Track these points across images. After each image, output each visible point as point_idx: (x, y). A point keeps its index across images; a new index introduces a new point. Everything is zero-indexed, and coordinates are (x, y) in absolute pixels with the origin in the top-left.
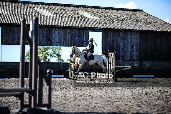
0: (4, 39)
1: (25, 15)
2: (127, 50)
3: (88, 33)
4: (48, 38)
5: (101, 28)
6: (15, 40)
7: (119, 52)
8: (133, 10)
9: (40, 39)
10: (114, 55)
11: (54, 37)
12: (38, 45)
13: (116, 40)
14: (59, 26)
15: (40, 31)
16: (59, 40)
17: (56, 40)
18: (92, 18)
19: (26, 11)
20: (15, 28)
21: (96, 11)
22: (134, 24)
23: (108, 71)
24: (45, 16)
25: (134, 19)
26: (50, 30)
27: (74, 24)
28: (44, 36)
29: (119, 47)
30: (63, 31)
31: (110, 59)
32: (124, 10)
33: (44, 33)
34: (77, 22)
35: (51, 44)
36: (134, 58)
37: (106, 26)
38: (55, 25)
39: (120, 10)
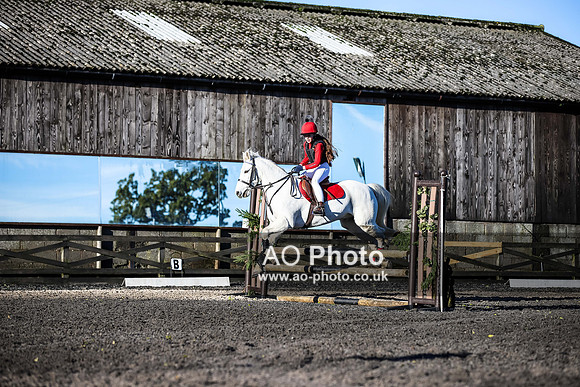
1: (74, 33)
2: (485, 181)
3: (328, 110)
4: (165, 127)
5: (380, 89)
6: (30, 135)
7: (455, 188)
8: (505, 26)
9: (133, 131)
10: (442, 190)
11: (189, 121)
12: (126, 153)
13: (443, 137)
14: (210, 77)
15: (133, 98)
16: (210, 136)
17: (198, 136)
18: (347, 52)
19: (81, 20)
20: (30, 84)
21: (362, 28)
22: (513, 77)
23: (416, 263)
24: (154, 39)
25: (511, 59)
26: (175, 95)
27: (273, 73)
28: (149, 120)
29: (455, 167)
30: (229, 100)
31: (422, 208)
32: (469, 25)
33: (148, 105)
34: (283, 65)
35: (178, 153)
36: (513, 211)
37: (401, 83)
38: (195, 76)
39: (454, 24)
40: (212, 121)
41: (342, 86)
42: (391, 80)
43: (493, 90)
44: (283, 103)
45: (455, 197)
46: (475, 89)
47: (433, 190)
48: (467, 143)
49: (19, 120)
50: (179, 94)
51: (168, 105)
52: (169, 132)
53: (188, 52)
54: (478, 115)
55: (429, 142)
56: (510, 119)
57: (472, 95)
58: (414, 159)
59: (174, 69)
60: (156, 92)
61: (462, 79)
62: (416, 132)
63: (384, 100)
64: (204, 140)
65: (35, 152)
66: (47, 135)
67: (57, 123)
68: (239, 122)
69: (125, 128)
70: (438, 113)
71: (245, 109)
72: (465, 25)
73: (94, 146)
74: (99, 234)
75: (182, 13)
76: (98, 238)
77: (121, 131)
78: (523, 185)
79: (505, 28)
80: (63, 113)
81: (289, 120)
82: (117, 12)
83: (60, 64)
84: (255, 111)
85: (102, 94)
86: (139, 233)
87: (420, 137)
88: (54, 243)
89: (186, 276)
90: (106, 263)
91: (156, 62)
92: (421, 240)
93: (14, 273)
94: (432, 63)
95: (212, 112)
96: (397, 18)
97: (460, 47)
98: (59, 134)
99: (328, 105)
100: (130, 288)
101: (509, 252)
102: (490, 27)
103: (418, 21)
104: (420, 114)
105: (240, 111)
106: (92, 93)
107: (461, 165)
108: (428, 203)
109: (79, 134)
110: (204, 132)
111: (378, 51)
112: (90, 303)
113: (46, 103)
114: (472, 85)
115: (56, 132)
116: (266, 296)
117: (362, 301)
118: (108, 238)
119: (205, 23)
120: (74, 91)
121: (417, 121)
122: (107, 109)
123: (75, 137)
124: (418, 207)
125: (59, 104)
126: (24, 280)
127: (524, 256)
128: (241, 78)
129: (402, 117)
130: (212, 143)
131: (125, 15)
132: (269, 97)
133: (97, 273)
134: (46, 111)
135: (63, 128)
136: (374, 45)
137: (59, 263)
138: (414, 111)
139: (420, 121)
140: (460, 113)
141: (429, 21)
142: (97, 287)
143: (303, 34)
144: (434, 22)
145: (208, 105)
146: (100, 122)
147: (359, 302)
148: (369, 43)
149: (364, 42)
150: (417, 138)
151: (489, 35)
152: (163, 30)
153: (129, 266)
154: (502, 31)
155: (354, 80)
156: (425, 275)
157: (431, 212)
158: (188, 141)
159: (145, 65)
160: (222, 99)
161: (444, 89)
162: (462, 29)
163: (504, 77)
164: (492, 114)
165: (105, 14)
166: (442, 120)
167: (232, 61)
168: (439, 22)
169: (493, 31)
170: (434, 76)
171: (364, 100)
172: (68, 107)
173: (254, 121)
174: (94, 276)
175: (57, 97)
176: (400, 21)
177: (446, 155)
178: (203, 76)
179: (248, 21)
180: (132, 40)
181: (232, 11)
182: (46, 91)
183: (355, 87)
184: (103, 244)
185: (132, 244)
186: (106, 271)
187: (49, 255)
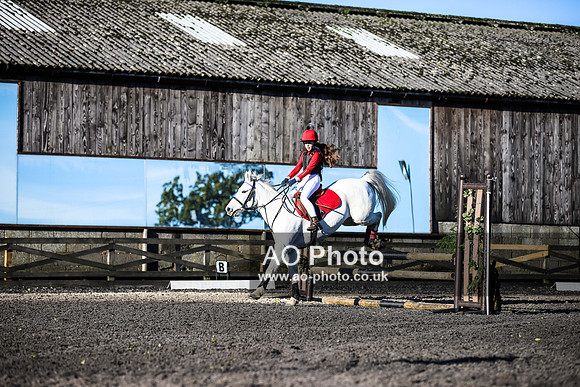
0: (30, 130)
1: (119, 36)
2: (531, 184)
3: (373, 113)
4: (210, 129)
5: (426, 91)
6: (76, 138)
7: (501, 191)
8: (552, 28)
9: (178, 134)
10: (488, 193)
11: (235, 124)
12: (171, 156)
13: (489, 140)
14: (255, 80)
15: (178, 101)
16: (256, 139)
17: (243, 138)
18: (392, 55)
19: (127, 23)
20: (76, 87)
21: (407, 30)
22: (560, 79)
23: (462, 266)
24: (200, 42)
25: (557, 61)
26: (220, 98)
27: (318, 75)
28: (195, 122)
29: (501, 170)
30: (275, 103)
31: (468, 210)
32: (516, 27)
33: (193, 108)
34: (328, 67)
35: (223, 156)
36: (559, 214)
37: (447, 85)
38: (241, 79)
39: (500, 26)
40: (257, 123)
41: (387, 89)
42: (436, 82)
43: (540, 92)
44: (328, 106)
45: (501, 200)
46: (521, 92)
47: (479, 193)
48: (513, 145)
49: (66, 123)
50: (224, 97)
51: (213, 108)
52: (214, 135)
53: (233, 55)
54: (524, 117)
55: (475, 144)
56: (557, 121)
57: (518, 97)
58: (460, 161)
59: (219, 72)
60: (201, 95)
61: (508, 81)
62: (462, 135)
63: (430, 103)
64: (249, 143)
65: (81, 155)
66: (93, 138)
67: (103, 125)
68: (284, 124)
69: (171, 131)
70: (484, 116)
71: (291, 112)
72: (511, 27)
73: (140, 149)
74: (145, 236)
75: (227, 15)
76: (144, 241)
77: (167, 134)
78: (569, 187)
79: (551, 30)
80: (109, 116)
81: (334, 123)
82: (162, 15)
83: (106, 68)
84: (300, 114)
85: (148, 97)
86: (185, 236)
87: (466, 140)
88: (100, 245)
89: (231, 278)
90: (152, 266)
91: (201, 65)
92: (467, 243)
93: (61, 275)
94: (478, 65)
95: (257, 115)
96: (443, 20)
97: (507, 49)
98: (105, 137)
99: (373, 107)
100: (176, 291)
101: (556, 255)
102: (536, 29)
103: (464, 23)
104: (466, 116)
105: (285, 114)
106: (137, 96)
107: (508, 168)
108: (474, 206)
109: (125, 137)
110: (249, 134)
111: (423, 53)
112: (136, 306)
113: (92, 106)
114: (518, 87)
115: (101, 134)
116: (312, 299)
117: (408, 304)
118: (153, 241)
119: (250, 26)
120: (120, 94)
121: (463, 124)
122: (153, 112)
123: (121, 140)
124: (464, 210)
125: (105, 107)
126: (71, 282)
127: (570, 259)
128: (286, 81)
129: (448, 119)
130: (257, 146)
131: (170, 18)
132: (314, 100)
133: (143, 275)
134: (92, 114)
135: (109, 131)
136: (420, 47)
137: (104, 266)
138: (460, 113)
139: (466, 123)
140: (506, 116)
141: (474, 24)
142: (143, 289)
143: (349, 37)
144: (480, 24)
145: (253, 108)
146: (146, 126)
147: (405, 305)
148: (414, 46)
149: (410, 44)
150: (462, 141)
151: (535, 37)
152: (208, 32)
153: (175, 269)
154: (548, 33)
155: (399, 82)
156: (471, 279)
157: (477, 215)
158: (234, 143)
159: (190, 68)
160: (267, 102)
161: (490, 91)
162: (508, 31)
163: (550, 79)
164: (538, 117)
165: (151, 17)
166: (488, 123)
167: (277, 64)
168: (485, 24)
169: (539, 33)
170: (480, 78)
171: (409, 103)
172: (114, 110)
173: (300, 123)
174: (140, 278)
175: (103, 100)
176: (446, 23)
177: (492, 157)
178: (248, 79)
179: (294, 23)
180: (177, 43)
181: (277, 13)
182: (92, 94)
183: (401, 89)
184: (148, 247)
185: (178, 247)
186: (151, 274)
187: (95, 258)
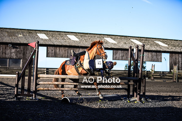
0: (114, 57)
1: (126, 43)
18: (164, 46)
27: (154, 49)
41: (163, 51)
42: (170, 50)
47: (176, 67)
48: (181, 59)
49: (119, 56)
58: (174, 61)
61: (180, 49)
62: (174, 57)
65: (121, 60)
67: (124, 56)
68: (149, 56)
72: (181, 41)
81: (156, 56)
82: (131, 40)
83: (124, 48)
92: (174, 73)
94: (176, 47)
96: (171, 40)
97: (180, 44)
99: (161, 53)
103: (174, 40)
107: (180, 62)
124: (174, 69)
128: (149, 50)
132: (153, 53)
138: (174, 54)
143: (158, 43)
148: (167, 44)
152: (138, 42)
156: (175, 78)
161: (178, 51)
166: (178, 56)
168: (177, 41)
171: (167, 53)
177: (178, 60)
182: (122, 52)
187: (123, 74)
